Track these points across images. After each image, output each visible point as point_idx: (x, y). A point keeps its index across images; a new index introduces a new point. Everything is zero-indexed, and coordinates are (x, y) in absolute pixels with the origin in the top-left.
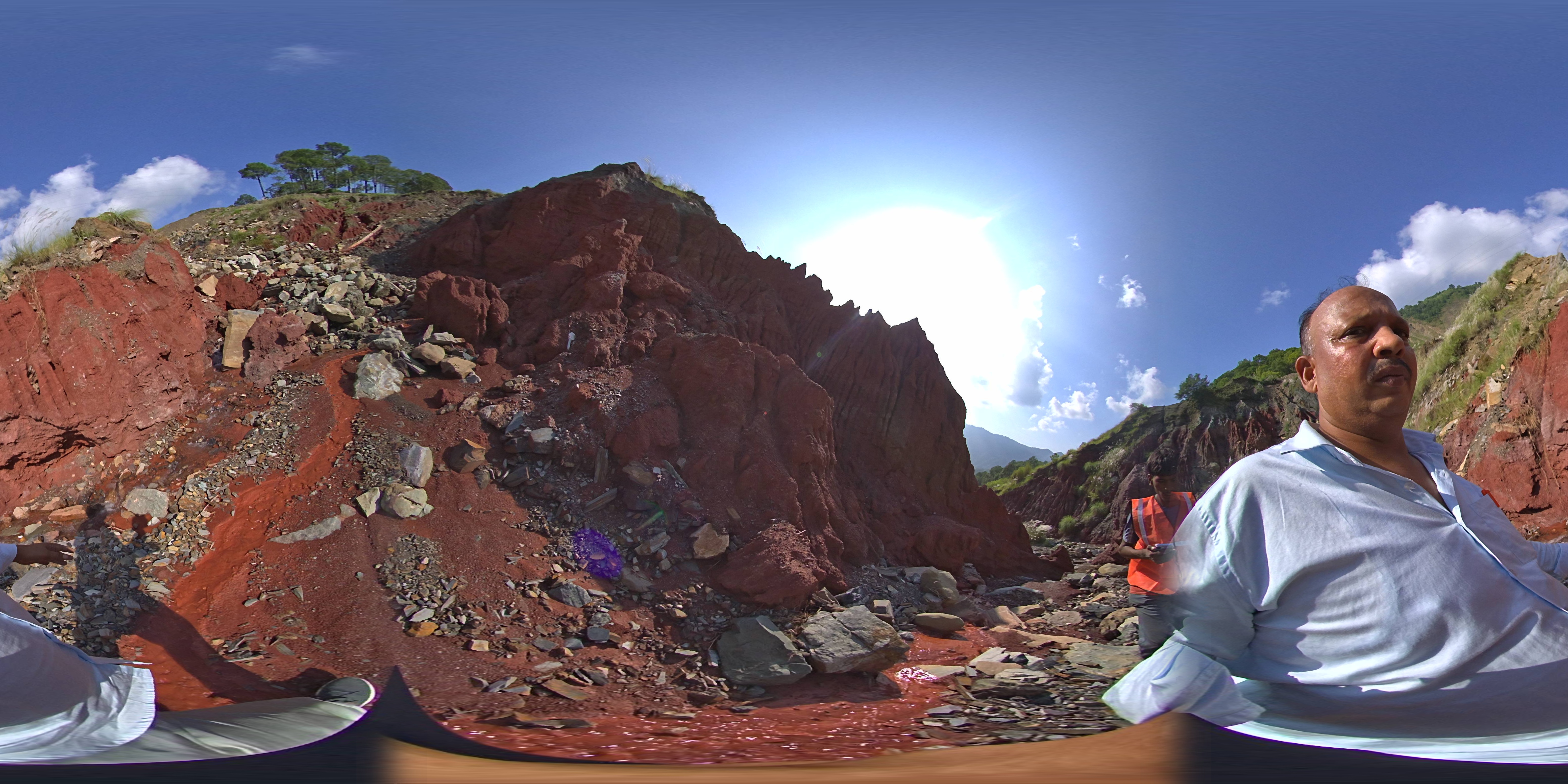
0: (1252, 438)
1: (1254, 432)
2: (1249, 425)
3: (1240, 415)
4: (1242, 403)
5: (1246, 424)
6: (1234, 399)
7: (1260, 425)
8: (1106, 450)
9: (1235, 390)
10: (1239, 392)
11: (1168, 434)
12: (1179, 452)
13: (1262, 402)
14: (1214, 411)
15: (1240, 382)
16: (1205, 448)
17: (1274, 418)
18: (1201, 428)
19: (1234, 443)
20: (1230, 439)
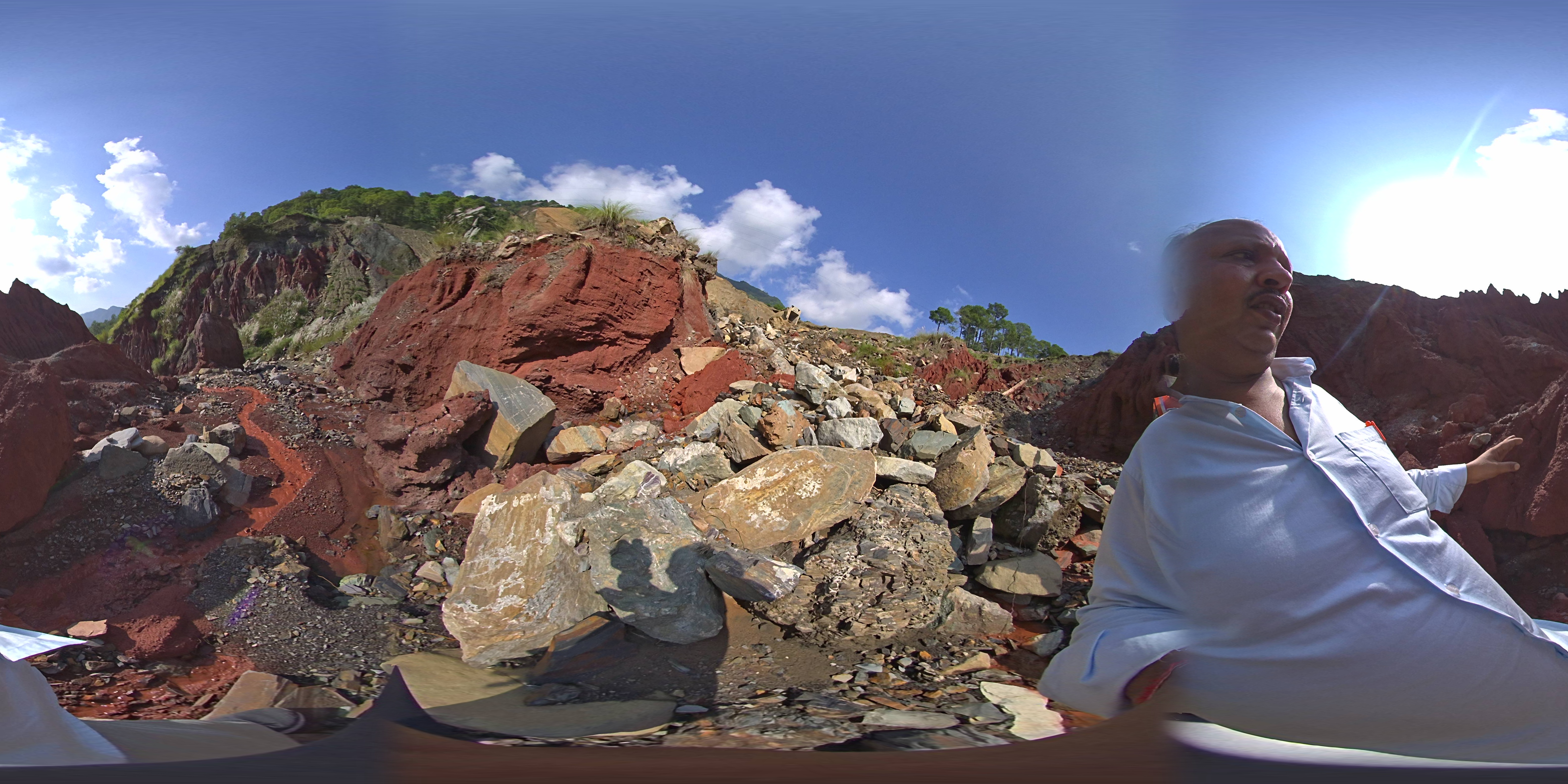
0: (298, 274)
1: (301, 268)
2: (297, 261)
3: (290, 251)
4: (294, 240)
5: (295, 260)
6: (286, 234)
7: (308, 262)
8: (165, 295)
9: (288, 226)
10: (292, 228)
11: (219, 270)
12: (230, 286)
13: (316, 240)
14: (262, 246)
15: (294, 219)
16: (254, 281)
17: (326, 256)
18: (249, 263)
19: (281, 277)
20: (277, 273)
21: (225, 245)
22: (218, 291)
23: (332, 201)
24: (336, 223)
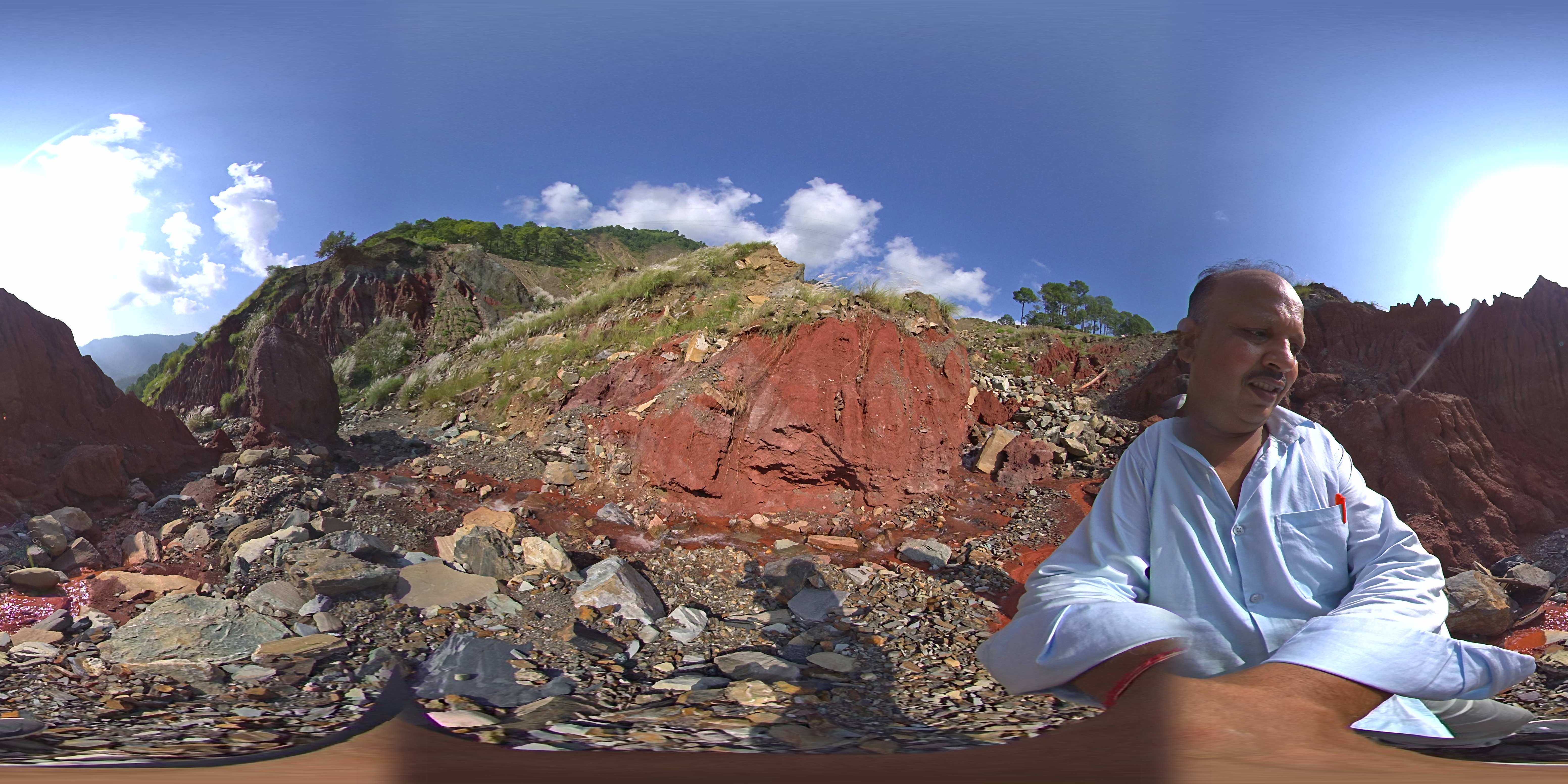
1: (404, 294)
2: (398, 287)
3: (392, 276)
4: (394, 264)
7: (412, 288)
8: (248, 318)
9: (388, 250)
10: (392, 253)
12: (322, 312)
15: (395, 243)
16: (349, 308)
20: (377, 300)
22: (308, 317)
23: (428, 231)
24: (437, 250)
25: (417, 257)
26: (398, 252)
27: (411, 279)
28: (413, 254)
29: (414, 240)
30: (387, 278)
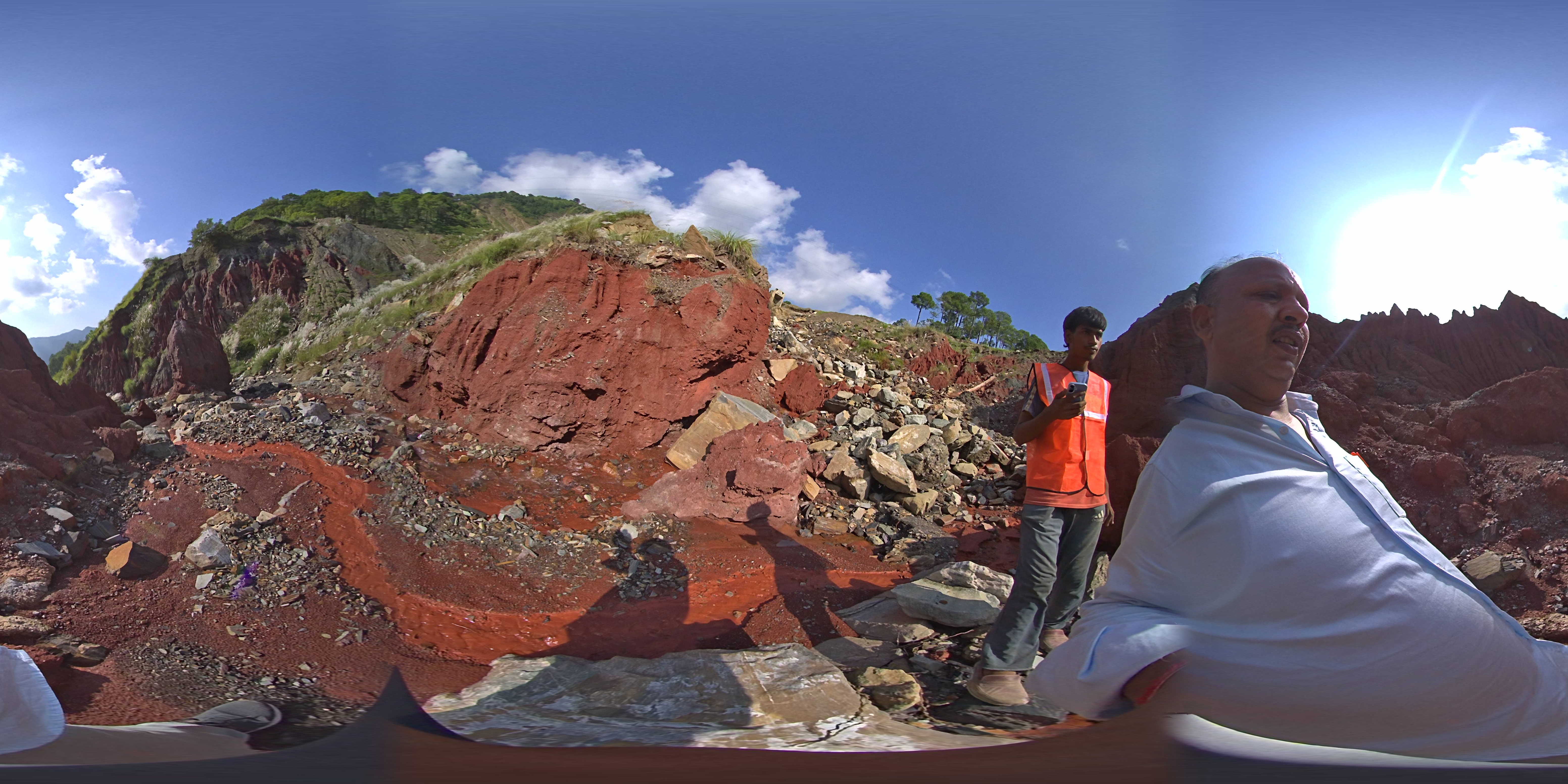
0: (275, 279)
1: (277, 272)
2: (272, 266)
3: (263, 256)
4: (265, 244)
5: (269, 265)
6: (256, 240)
7: (284, 265)
8: (135, 310)
9: (257, 231)
10: (261, 233)
11: (191, 280)
12: (203, 297)
13: (289, 243)
14: (233, 254)
15: (264, 224)
16: (228, 290)
17: (301, 260)
18: (220, 272)
19: (257, 283)
20: (252, 280)
21: (194, 254)
22: (192, 302)
23: (295, 206)
24: (306, 226)
25: (286, 235)
26: (266, 232)
27: (283, 256)
28: (281, 232)
29: (282, 218)
30: (260, 258)
